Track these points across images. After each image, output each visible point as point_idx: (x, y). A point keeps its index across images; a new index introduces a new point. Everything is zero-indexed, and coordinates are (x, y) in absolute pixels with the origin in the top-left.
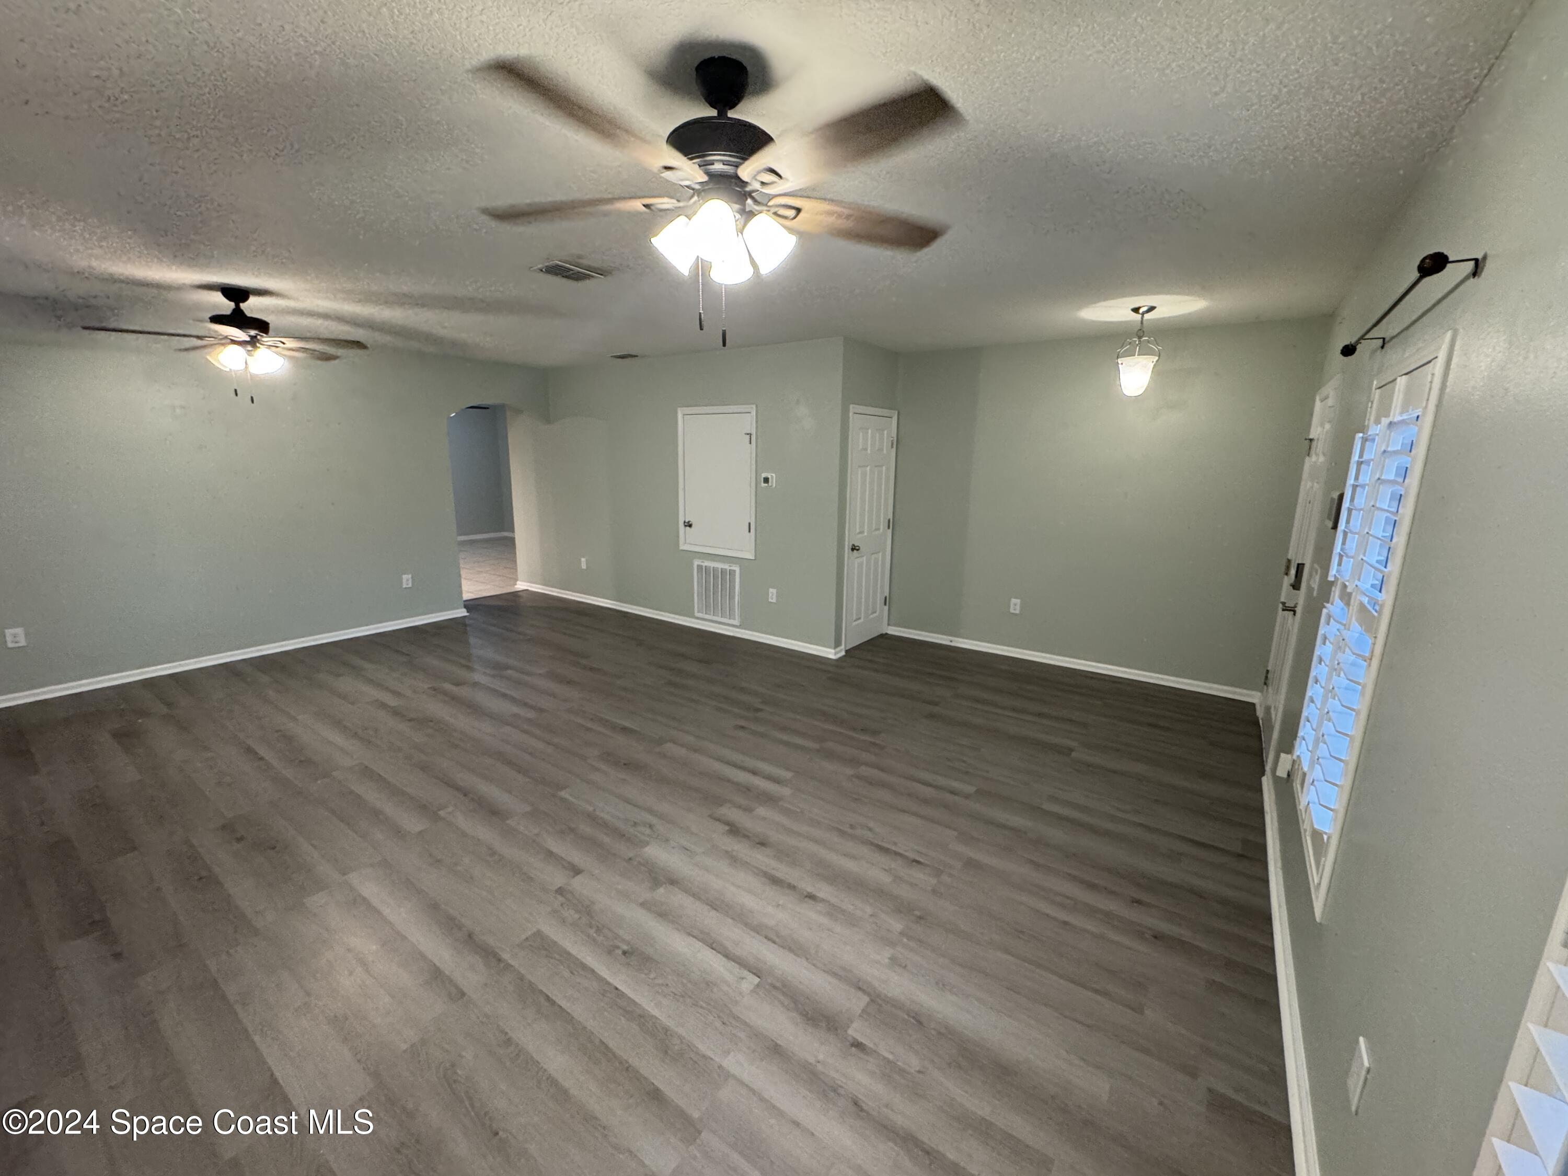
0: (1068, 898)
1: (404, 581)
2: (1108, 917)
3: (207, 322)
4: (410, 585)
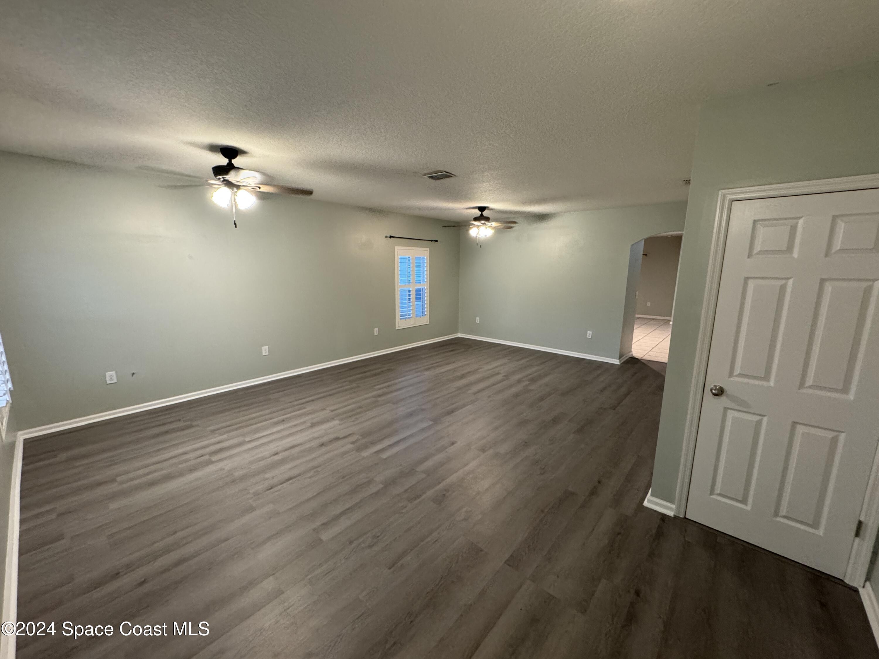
0: (186, 544)
1: (588, 335)
2: (155, 556)
3: (472, 221)
4: (590, 337)
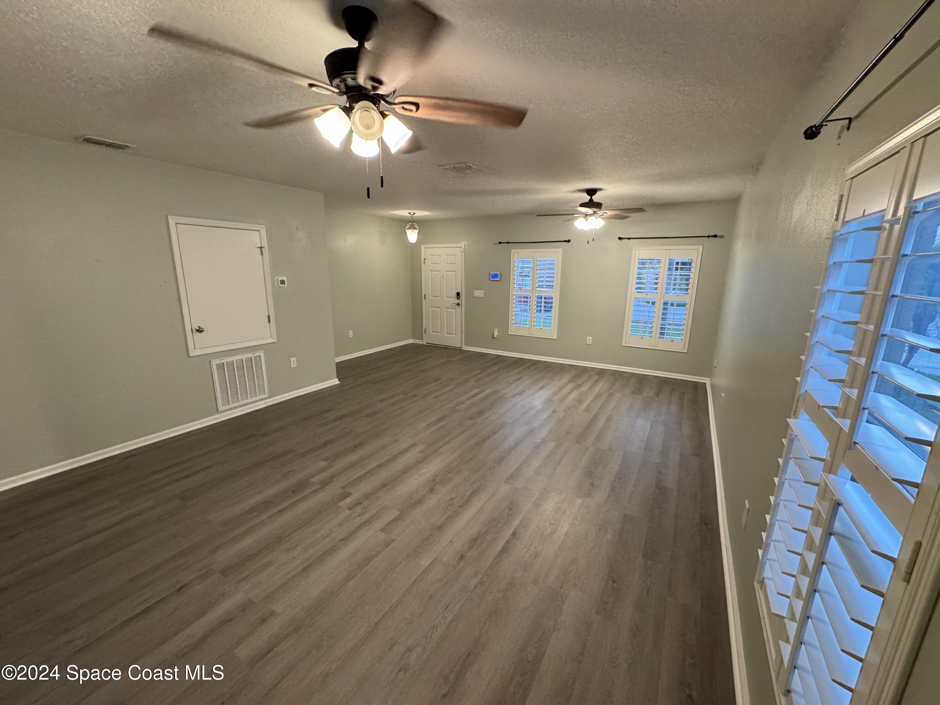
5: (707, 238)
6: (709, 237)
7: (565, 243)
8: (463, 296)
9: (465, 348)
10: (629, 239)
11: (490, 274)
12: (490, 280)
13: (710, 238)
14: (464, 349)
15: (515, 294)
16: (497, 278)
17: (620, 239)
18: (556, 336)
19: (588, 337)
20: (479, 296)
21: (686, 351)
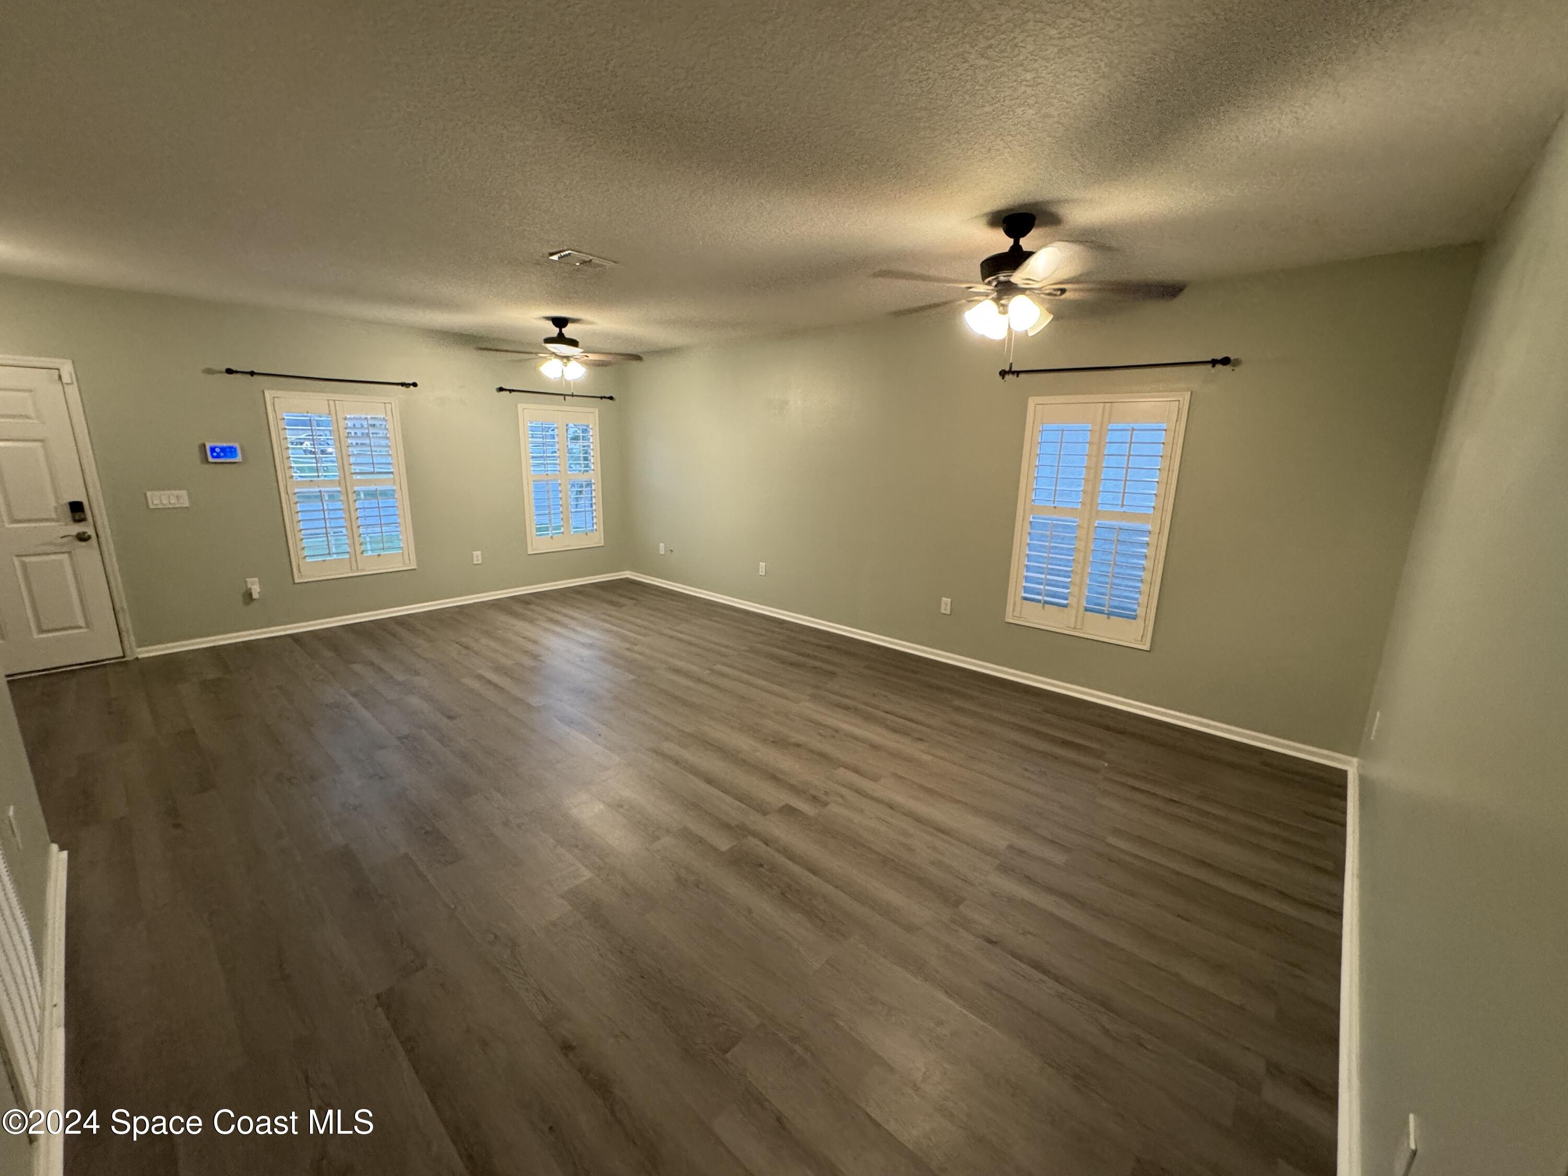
5: (599, 399)
6: (601, 398)
7: (400, 387)
8: (98, 509)
9: (140, 653)
10: (511, 391)
11: (204, 445)
12: (207, 462)
13: (604, 400)
14: (140, 656)
15: (296, 490)
16: (232, 457)
17: (501, 389)
18: (415, 563)
19: (474, 553)
20: (171, 506)
21: (602, 544)
